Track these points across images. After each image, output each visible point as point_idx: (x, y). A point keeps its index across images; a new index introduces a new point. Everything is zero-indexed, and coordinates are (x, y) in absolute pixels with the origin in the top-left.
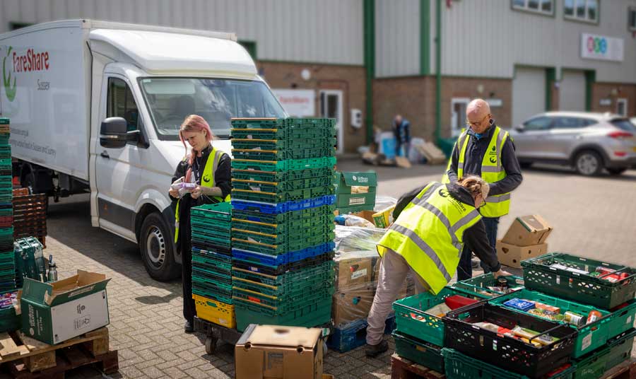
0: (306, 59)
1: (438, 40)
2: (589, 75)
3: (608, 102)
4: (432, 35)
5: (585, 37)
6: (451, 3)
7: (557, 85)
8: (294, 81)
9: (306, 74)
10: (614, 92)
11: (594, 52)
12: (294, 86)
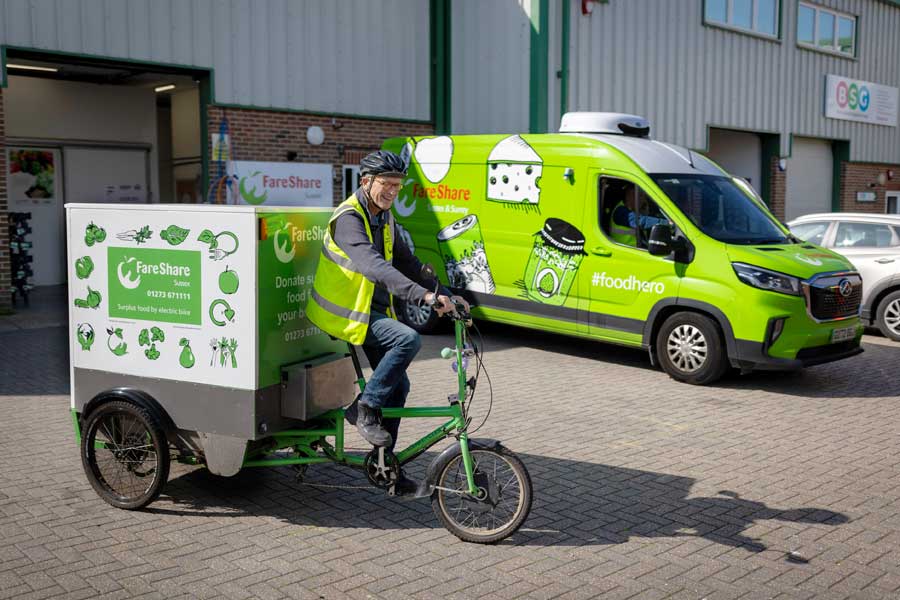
0: (315, 106)
1: (562, 75)
2: (839, 148)
3: (870, 196)
4: (554, 65)
5: (834, 81)
6: (590, 6)
7: (783, 164)
8: (293, 147)
9: (315, 134)
10: (882, 179)
11: (847, 109)
12: (291, 157)
